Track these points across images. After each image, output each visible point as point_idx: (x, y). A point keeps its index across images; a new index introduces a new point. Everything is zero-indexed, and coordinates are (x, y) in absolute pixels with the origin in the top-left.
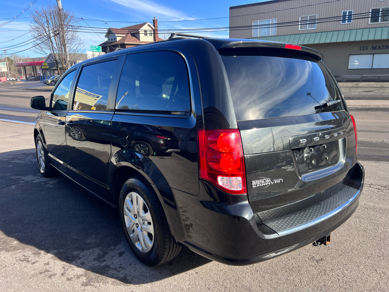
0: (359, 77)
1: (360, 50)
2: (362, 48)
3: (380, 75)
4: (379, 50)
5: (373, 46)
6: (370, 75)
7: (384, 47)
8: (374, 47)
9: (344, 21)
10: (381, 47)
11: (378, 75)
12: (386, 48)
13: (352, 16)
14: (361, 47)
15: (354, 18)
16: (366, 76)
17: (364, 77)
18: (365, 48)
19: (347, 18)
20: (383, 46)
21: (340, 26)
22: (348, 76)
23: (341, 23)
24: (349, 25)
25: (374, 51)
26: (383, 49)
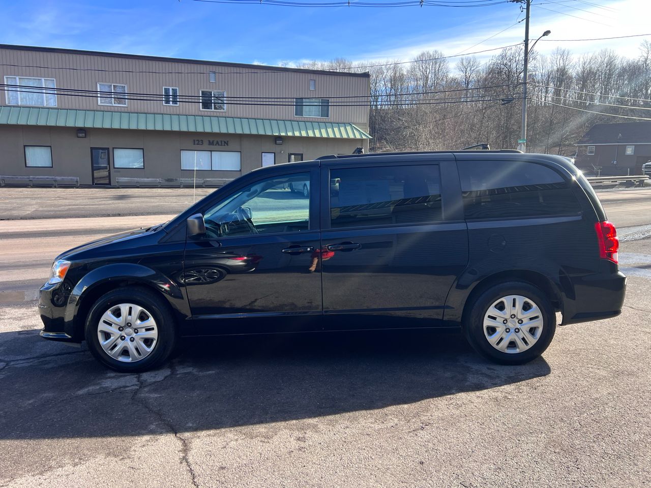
0: (202, 181)
1: (194, 144)
2: (196, 142)
3: (226, 179)
4: (217, 146)
5: (209, 141)
6: (214, 179)
7: (223, 142)
8: (211, 142)
9: (167, 102)
10: (220, 144)
11: (224, 179)
12: (226, 145)
13: (178, 97)
14: (194, 141)
15: (181, 100)
16: (210, 181)
17: (208, 181)
18: (200, 143)
19: (171, 99)
20: (221, 141)
21: (162, 107)
22: (187, 179)
23: (164, 104)
24: (175, 108)
25: (211, 147)
26: (222, 145)
